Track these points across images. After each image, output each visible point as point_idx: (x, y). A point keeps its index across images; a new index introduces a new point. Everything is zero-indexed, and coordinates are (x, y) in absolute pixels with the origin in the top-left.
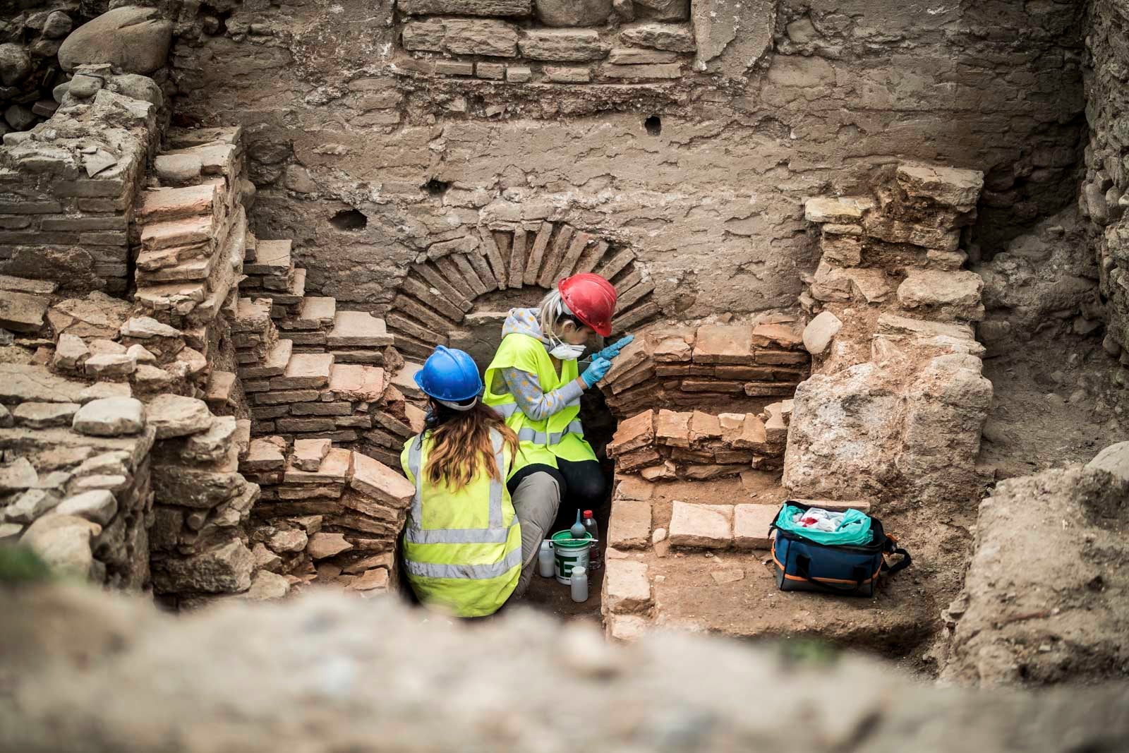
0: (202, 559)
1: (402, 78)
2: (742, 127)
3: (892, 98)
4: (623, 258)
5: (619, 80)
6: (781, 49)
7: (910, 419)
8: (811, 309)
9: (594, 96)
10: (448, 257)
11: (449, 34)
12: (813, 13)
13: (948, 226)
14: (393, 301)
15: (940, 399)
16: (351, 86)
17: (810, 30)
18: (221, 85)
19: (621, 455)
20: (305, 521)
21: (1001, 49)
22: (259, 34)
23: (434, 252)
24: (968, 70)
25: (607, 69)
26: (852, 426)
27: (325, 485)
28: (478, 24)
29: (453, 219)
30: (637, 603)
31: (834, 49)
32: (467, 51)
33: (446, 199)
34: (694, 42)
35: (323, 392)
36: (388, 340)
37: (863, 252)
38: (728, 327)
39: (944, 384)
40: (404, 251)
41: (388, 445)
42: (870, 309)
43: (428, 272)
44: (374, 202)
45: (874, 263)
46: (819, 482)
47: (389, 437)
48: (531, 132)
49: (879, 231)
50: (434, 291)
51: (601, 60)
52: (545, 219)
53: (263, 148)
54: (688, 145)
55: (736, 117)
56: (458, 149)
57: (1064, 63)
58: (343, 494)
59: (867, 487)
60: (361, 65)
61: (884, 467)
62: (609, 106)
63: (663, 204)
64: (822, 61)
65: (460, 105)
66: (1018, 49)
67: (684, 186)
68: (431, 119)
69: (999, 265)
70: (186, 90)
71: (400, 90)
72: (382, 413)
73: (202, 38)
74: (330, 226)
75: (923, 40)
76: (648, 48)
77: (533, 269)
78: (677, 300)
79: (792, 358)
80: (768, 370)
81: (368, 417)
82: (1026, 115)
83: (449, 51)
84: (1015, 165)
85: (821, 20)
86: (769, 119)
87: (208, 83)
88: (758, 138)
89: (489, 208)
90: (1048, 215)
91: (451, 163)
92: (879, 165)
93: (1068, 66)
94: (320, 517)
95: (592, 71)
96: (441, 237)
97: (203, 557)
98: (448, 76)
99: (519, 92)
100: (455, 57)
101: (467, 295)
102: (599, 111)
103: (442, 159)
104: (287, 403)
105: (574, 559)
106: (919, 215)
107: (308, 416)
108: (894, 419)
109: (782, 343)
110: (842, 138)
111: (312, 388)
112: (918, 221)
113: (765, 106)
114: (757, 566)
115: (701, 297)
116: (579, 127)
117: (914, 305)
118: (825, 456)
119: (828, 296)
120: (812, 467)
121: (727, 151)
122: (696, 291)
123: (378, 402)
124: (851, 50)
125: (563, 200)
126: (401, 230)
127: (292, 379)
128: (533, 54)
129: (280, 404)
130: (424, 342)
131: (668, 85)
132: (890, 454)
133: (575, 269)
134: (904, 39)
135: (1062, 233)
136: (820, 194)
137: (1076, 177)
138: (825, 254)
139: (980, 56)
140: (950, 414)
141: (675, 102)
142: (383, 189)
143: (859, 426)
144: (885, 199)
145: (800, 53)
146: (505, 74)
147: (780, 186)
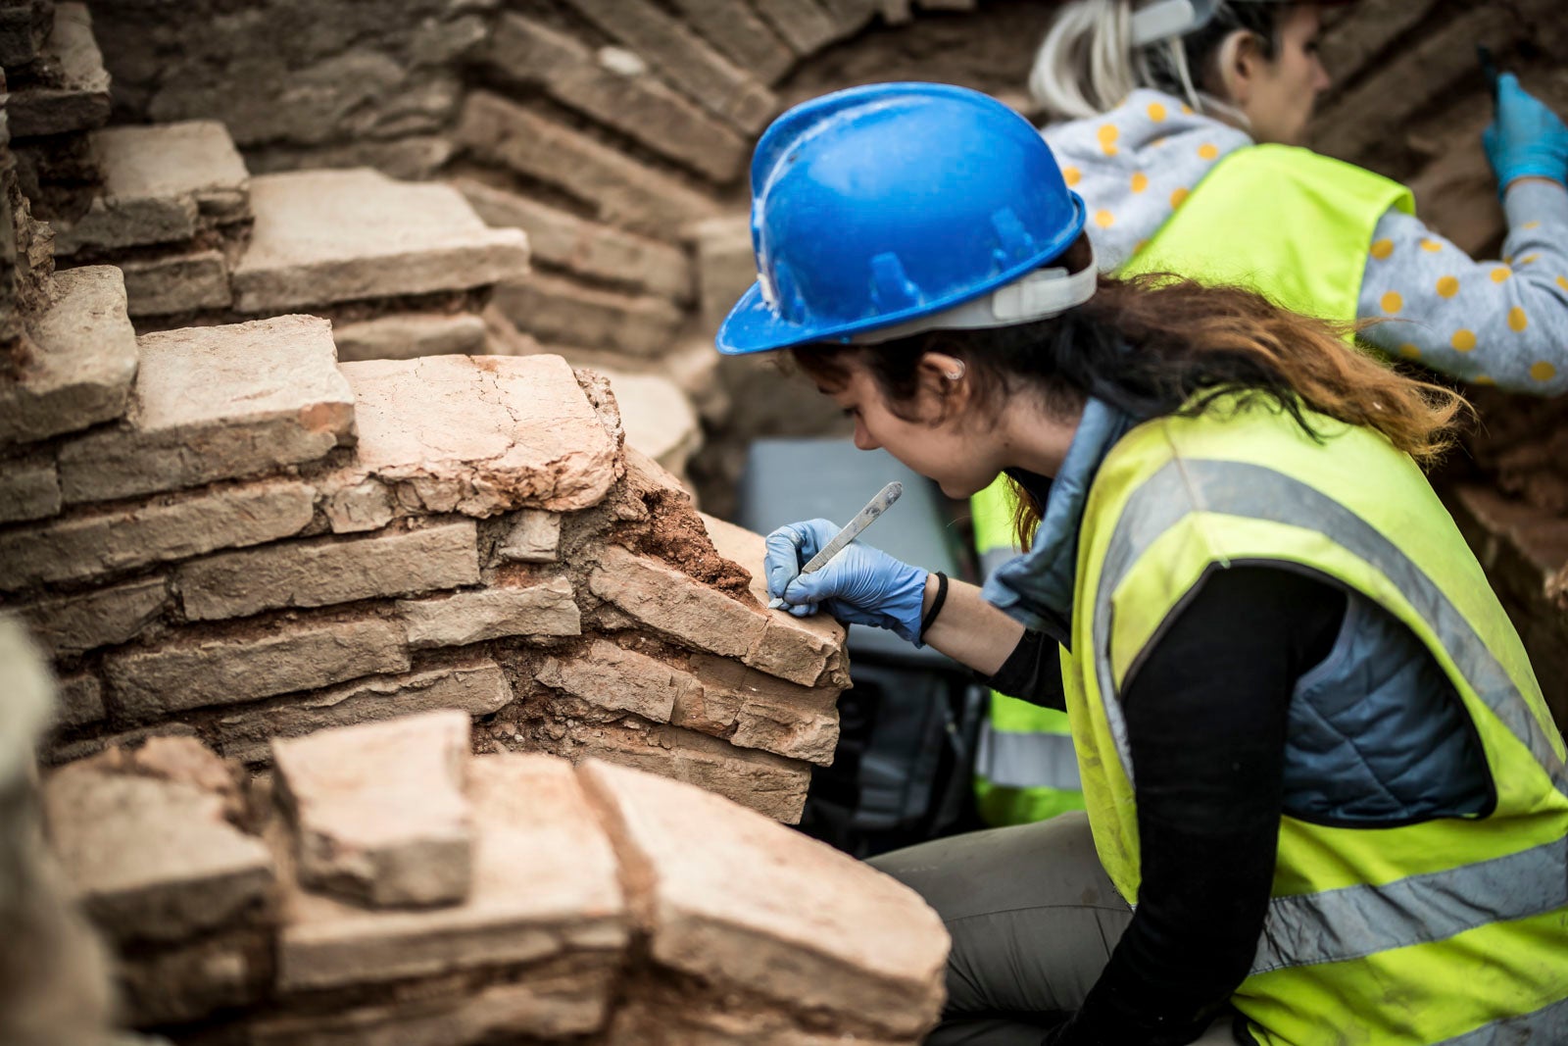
14: (448, 121)
27: (516, 972)
35: (332, 483)
41: (661, 710)
47: (661, 670)
50: (621, 61)
58: (614, 1009)
72: (621, 555)
81: (562, 585)
104: (159, 567)
107: (269, 618)
111: (279, 472)
123: (602, 505)
127: (173, 440)
129: (122, 577)
130: (592, 281)
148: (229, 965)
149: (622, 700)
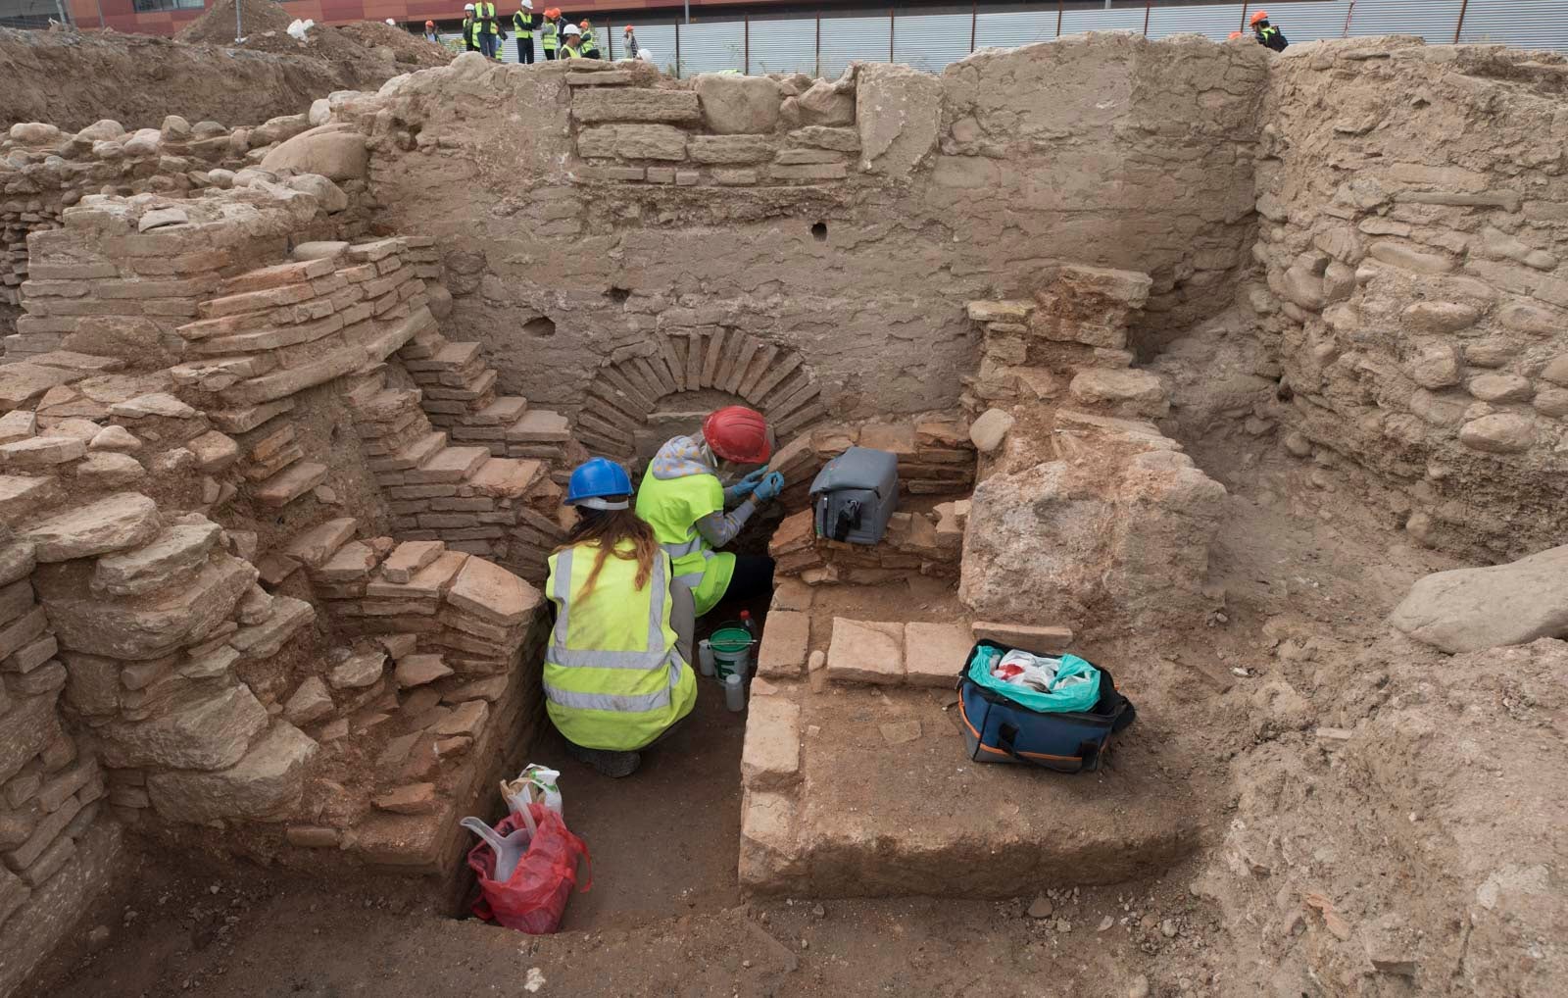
0: (158, 727)
1: (581, 186)
2: (906, 231)
3: (1057, 198)
4: (792, 361)
5: (784, 181)
6: (946, 149)
7: (1123, 527)
8: (975, 408)
9: (762, 199)
10: (630, 360)
11: (620, 138)
12: (978, 111)
13: (1118, 322)
14: (583, 402)
15: (1161, 505)
16: (533, 195)
17: (976, 129)
18: (416, 198)
19: (780, 556)
20: (392, 643)
21: (1171, 145)
22: (447, 146)
23: (616, 357)
24: (1134, 166)
25: (775, 171)
26: (1047, 535)
27: (416, 600)
28: (648, 128)
29: (633, 325)
30: (780, 776)
31: (999, 148)
32: (637, 155)
33: (626, 307)
34: (859, 141)
35: (461, 487)
36: (565, 435)
37: (1029, 350)
38: (890, 427)
39: (1165, 487)
40: (591, 355)
42: (1042, 406)
43: (612, 374)
44: (560, 309)
45: (1039, 362)
46: (1008, 602)
47: (536, 534)
48: (703, 238)
49: (1045, 330)
50: (620, 393)
51: (767, 162)
52: (717, 324)
53: (458, 258)
54: (853, 249)
55: (901, 220)
56: (637, 258)
57: (1236, 158)
58: (438, 610)
59: (1067, 609)
60: (540, 174)
61: (1088, 586)
62: (777, 212)
63: (829, 308)
64: (987, 160)
65: (634, 211)
66: (1189, 144)
67: (849, 291)
68: (609, 227)
69: (1164, 366)
70: (385, 203)
71: (579, 200)
72: (527, 509)
73: (395, 151)
74: (523, 332)
75: (1090, 137)
76: (813, 147)
77: (708, 372)
78: (843, 402)
79: (956, 456)
80: (932, 468)
81: (511, 514)
82: (1194, 214)
83: (620, 156)
84: (1177, 267)
85: (988, 117)
86: (933, 222)
87: (403, 196)
88: (921, 242)
89: (665, 314)
90: (1204, 319)
91: (630, 270)
92: (1041, 268)
93: (1240, 162)
94: (413, 637)
95: (759, 173)
96: (623, 342)
97: (164, 722)
98: (621, 182)
99: (690, 196)
100: (629, 161)
101: (650, 397)
102: (768, 218)
103: (622, 267)
104: (425, 499)
105: (732, 663)
106: (1088, 312)
107: (449, 512)
108: (1099, 528)
109: (946, 441)
110: (1005, 240)
111: (449, 483)
112: (1086, 318)
113: (929, 208)
114: (937, 714)
115: (865, 398)
116: (748, 233)
117: (1094, 400)
118: (1016, 572)
119: (995, 394)
120: (999, 585)
121: (891, 256)
122: (860, 393)
123: (521, 498)
124: (1017, 149)
125: (734, 305)
126: (587, 336)
127: (427, 473)
128: (700, 156)
129: (418, 499)
130: (613, 439)
131: (833, 185)
132: (1096, 570)
133: (747, 372)
134: (1071, 135)
135: (1224, 335)
136: (980, 298)
137: (1236, 280)
138: (989, 353)
139: (1150, 151)
140: (1175, 523)
141: (840, 206)
142: (569, 297)
143: (1055, 535)
144: (1049, 299)
145: (964, 153)
146: (674, 177)
147: (942, 290)
148: (355, 589)
149: (528, 539)
